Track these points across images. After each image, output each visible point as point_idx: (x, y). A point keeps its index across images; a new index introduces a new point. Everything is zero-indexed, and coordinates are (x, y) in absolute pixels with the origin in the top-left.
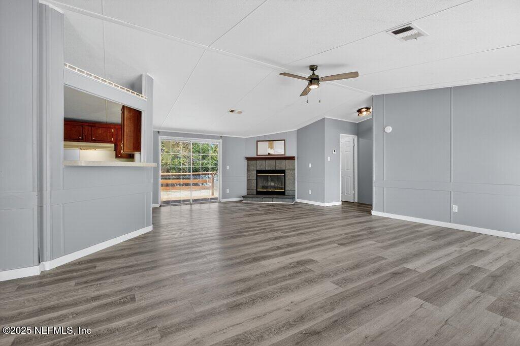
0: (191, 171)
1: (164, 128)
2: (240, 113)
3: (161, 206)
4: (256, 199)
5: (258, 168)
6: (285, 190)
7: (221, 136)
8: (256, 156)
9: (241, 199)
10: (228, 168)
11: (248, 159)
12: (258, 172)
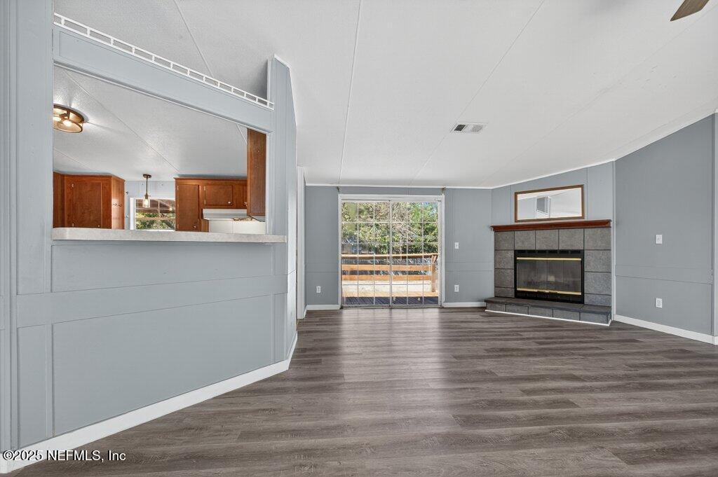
0: (391, 252)
1: (345, 181)
2: (477, 129)
3: (342, 308)
4: (515, 308)
5: (519, 247)
6: (583, 291)
7: (443, 189)
8: (513, 223)
9: (484, 304)
10: (457, 246)
11: (497, 229)
12: (519, 253)
